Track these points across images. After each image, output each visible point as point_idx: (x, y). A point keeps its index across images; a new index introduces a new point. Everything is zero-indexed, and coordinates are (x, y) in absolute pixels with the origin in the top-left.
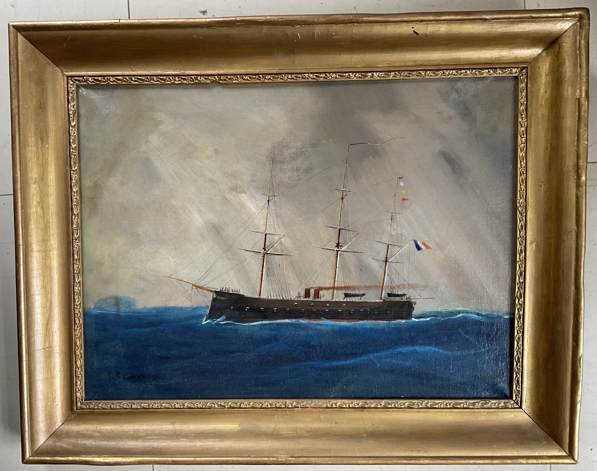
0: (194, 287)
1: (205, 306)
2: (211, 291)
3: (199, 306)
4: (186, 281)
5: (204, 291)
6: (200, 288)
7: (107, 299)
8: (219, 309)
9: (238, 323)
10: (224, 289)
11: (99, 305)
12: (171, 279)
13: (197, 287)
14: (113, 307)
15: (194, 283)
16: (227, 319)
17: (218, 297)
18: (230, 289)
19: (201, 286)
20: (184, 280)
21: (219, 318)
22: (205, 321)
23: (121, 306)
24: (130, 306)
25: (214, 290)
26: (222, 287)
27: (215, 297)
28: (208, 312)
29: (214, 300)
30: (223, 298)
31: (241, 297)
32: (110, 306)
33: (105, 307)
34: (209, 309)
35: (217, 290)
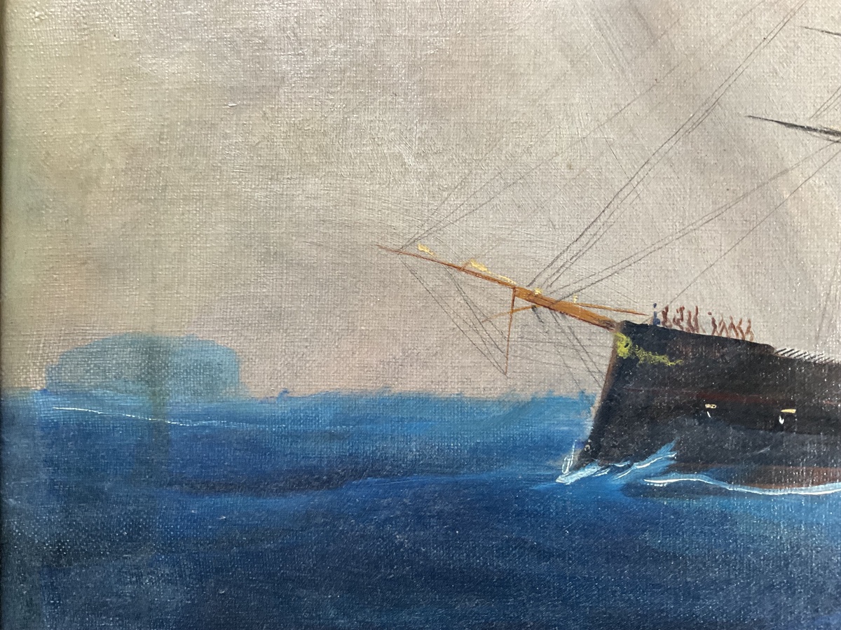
0: (520, 302)
1: (576, 397)
2: (607, 325)
3: (542, 394)
4: (482, 269)
5: (573, 321)
6: (552, 306)
7: (105, 348)
8: (646, 413)
9: (738, 482)
10: (670, 315)
11: (66, 377)
12: (410, 261)
13: (537, 302)
14: (131, 386)
15: (523, 284)
16: (684, 464)
17: (642, 355)
18: (704, 318)
19: (555, 297)
20: (475, 266)
21: (641, 457)
22: (576, 468)
23: (170, 384)
24: (211, 387)
25: (619, 318)
26: (660, 308)
27: (623, 351)
28: (589, 426)
29: (621, 369)
30: (663, 359)
31: (762, 354)
32: (120, 384)
33: (96, 387)
34: (593, 411)
35: (638, 320)
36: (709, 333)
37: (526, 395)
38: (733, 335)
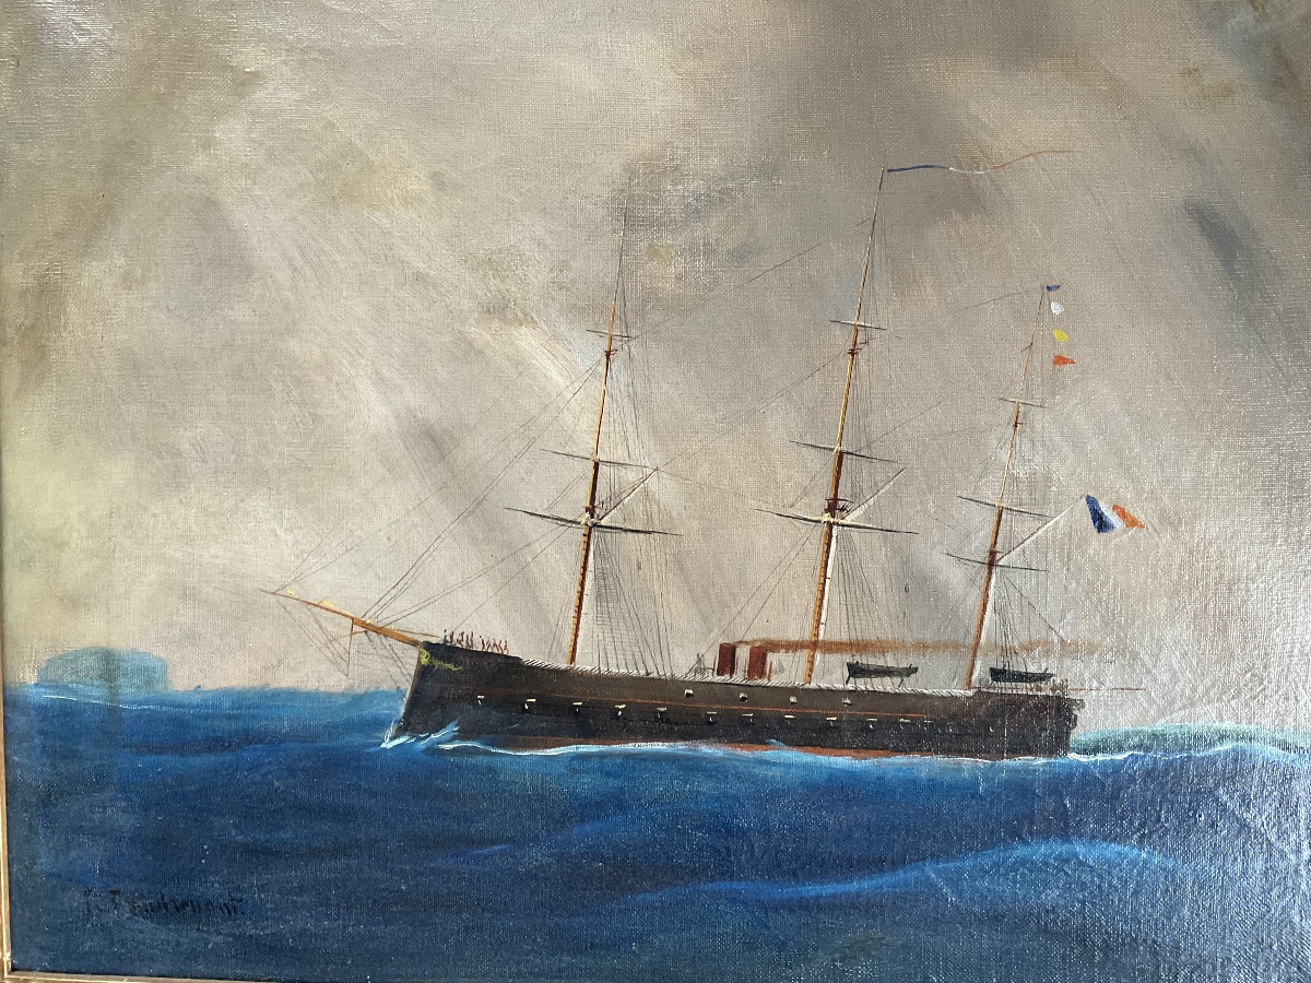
0: (357, 628)
1: (394, 691)
2: (414, 643)
3: (372, 690)
4: (331, 607)
5: (392, 641)
6: (378, 631)
7: (77, 656)
8: (440, 702)
9: (500, 747)
10: (455, 638)
11: (51, 676)
12: (282, 600)
13: (367, 628)
14: (96, 683)
15: (359, 617)
16: (463, 735)
17: (437, 663)
18: (477, 640)
19: (380, 625)
20: (326, 604)
21: (436, 731)
22: (392, 739)
23: (121, 681)
24: (149, 683)
25: (422, 639)
26: (448, 633)
27: (425, 661)
28: (402, 710)
29: (423, 673)
30: (450, 666)
31: (511, 665)
32: (88, 680)
33: (72, 682)
34: (405, 700)
35: (434, 641)
36: (480, 649)
37: (360, 690)
38: (495, 651)
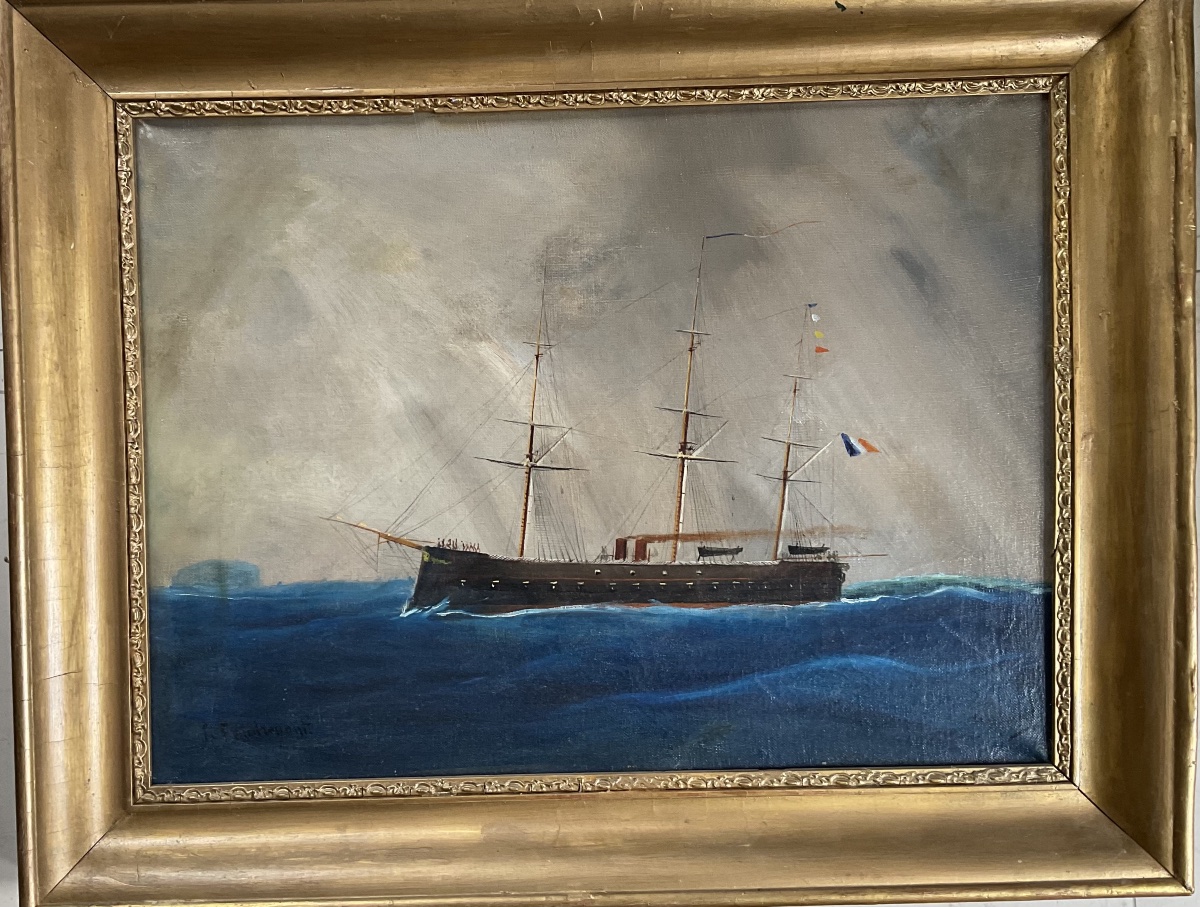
0: (382, 540)
1: (407, 580)
2: (419, 548)
3: (393, 579)
4: (365, 526)
5: (405, 547)
6: (396, 541)
7: (198, 567)
8: (437, 585)
10: (445, 543)
11: (181, 581)
12: (334, 523)
13: (389, 539)
14: (211, 583)
15: (382, 531)
16: (452, 606)
17: (434, 560)
18: (459, 544)
19: (397, 537)
20: (361, 525)
21: (435, 604)
22: (407, 610)
23: (229, 582)
24: (247, 582)
25: (424, 545)
26: (441, 540)
27: (426, 559)
28: (413, 591)
29: (425, 567)
30: (443, 562)
31: (483, 559)
32: (206, 582)
33: (196, 584)
34: (415, 585)
35: (432, 545)
36: (461, 550)
37: (385, 580)
38: (472, 550)
